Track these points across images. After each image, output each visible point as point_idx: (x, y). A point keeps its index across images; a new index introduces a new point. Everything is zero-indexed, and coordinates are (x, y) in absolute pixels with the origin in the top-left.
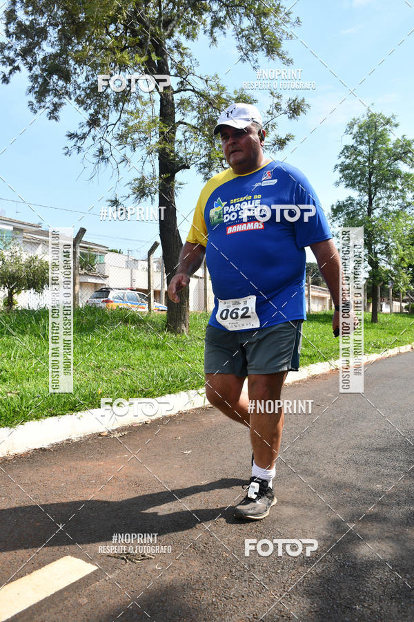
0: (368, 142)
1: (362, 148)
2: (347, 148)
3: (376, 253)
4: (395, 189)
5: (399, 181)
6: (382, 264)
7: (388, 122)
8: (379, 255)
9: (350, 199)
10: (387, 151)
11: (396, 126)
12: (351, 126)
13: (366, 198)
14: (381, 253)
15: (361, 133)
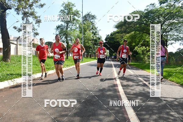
0: (67, 9)
1: (66, 11)
2: (61, 10)
3: (68, 40)
4: (74, 23)
5: (75, 21)
6: (70, 43)
7: (73, 5)
8: (69, 41)
9: (62, 24)
10: (72, 13)
11: (75, 6)
12: (63, 4)
13: (66, 25)
14: (70, 40)
15: (66, 7)
